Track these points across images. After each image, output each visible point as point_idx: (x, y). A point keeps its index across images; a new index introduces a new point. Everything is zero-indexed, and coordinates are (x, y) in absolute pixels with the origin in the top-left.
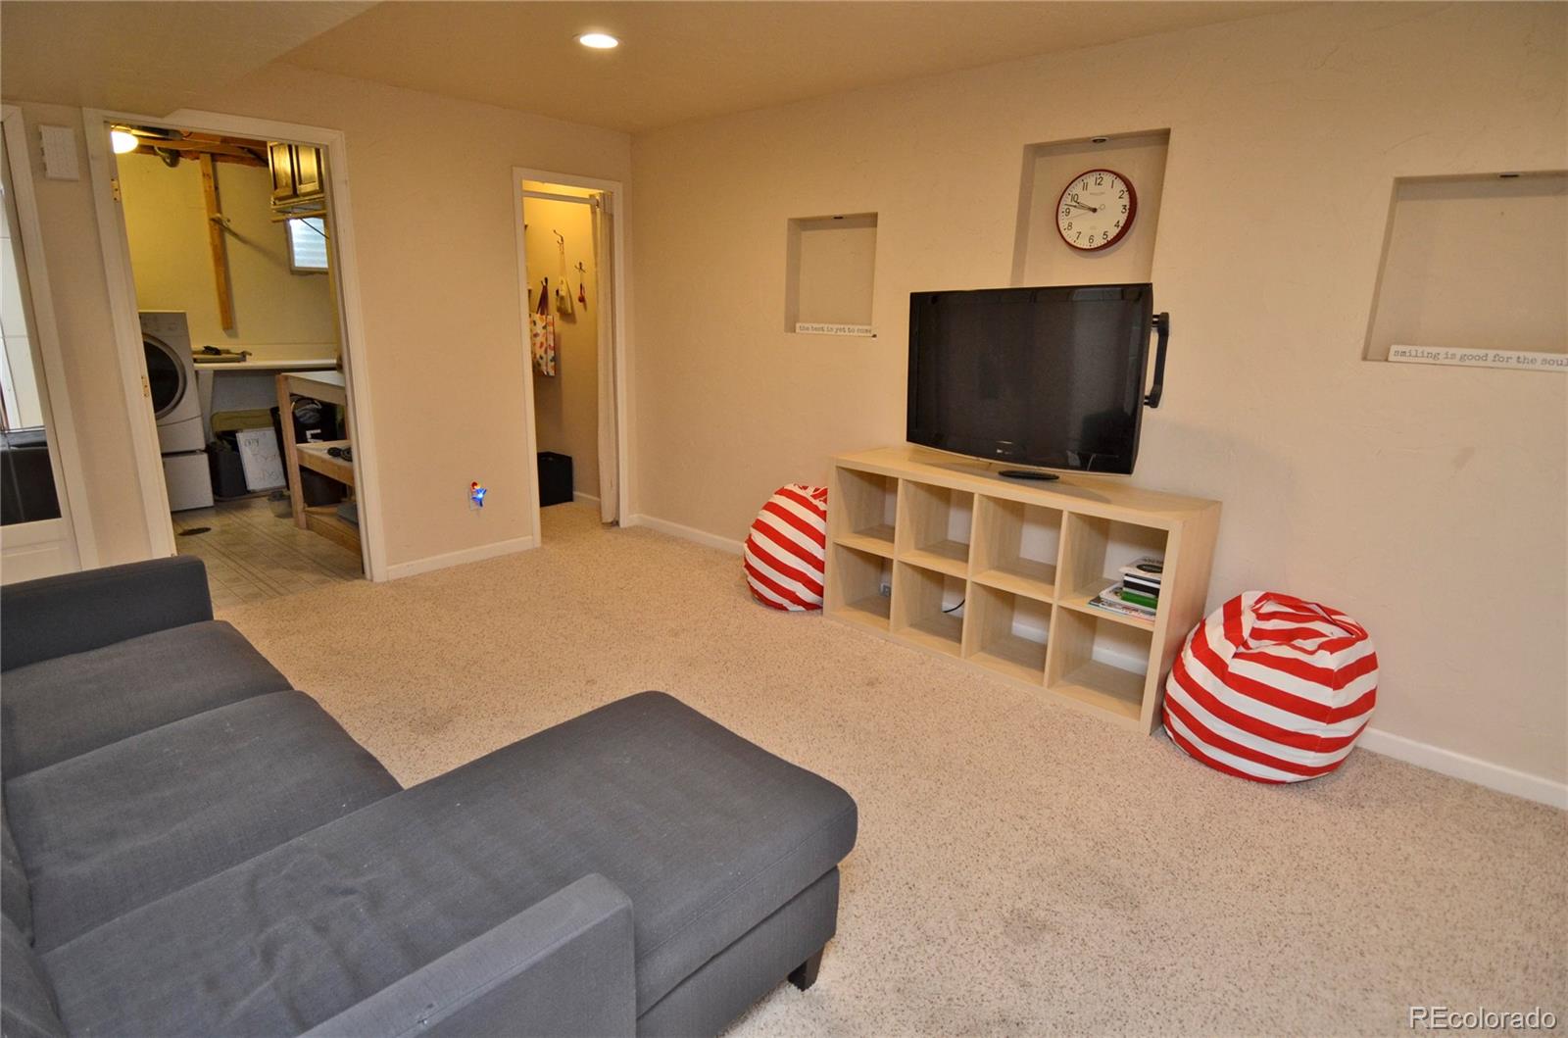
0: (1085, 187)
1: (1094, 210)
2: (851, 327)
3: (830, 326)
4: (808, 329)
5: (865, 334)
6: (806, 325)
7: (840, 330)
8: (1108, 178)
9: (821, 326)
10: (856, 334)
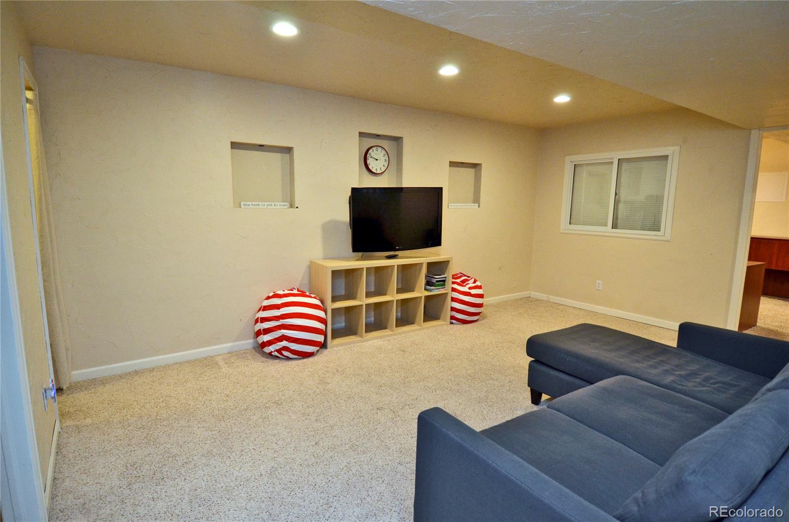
0: (373, 151)
1: (377, 160)
2: (276, 204)
3: (263, 203)
4: (249, 205)
5: (283, 207)
6: (248, 203)
7: (269, 205)
8: (380, 149)
9: (257, 203)
10: (278, 207)
